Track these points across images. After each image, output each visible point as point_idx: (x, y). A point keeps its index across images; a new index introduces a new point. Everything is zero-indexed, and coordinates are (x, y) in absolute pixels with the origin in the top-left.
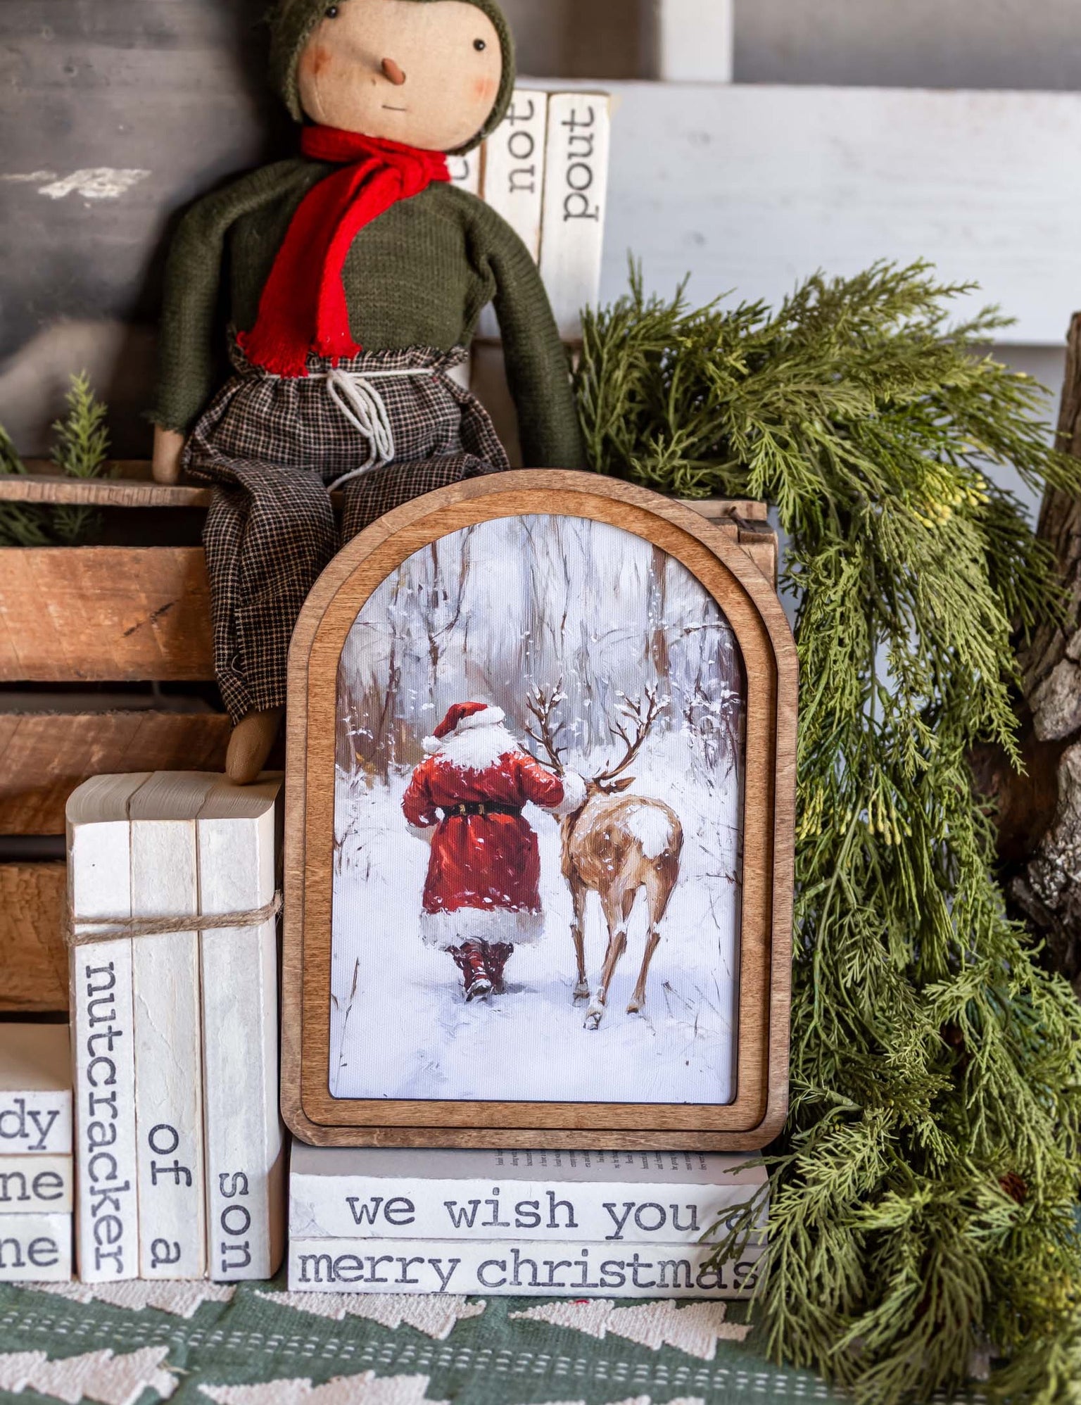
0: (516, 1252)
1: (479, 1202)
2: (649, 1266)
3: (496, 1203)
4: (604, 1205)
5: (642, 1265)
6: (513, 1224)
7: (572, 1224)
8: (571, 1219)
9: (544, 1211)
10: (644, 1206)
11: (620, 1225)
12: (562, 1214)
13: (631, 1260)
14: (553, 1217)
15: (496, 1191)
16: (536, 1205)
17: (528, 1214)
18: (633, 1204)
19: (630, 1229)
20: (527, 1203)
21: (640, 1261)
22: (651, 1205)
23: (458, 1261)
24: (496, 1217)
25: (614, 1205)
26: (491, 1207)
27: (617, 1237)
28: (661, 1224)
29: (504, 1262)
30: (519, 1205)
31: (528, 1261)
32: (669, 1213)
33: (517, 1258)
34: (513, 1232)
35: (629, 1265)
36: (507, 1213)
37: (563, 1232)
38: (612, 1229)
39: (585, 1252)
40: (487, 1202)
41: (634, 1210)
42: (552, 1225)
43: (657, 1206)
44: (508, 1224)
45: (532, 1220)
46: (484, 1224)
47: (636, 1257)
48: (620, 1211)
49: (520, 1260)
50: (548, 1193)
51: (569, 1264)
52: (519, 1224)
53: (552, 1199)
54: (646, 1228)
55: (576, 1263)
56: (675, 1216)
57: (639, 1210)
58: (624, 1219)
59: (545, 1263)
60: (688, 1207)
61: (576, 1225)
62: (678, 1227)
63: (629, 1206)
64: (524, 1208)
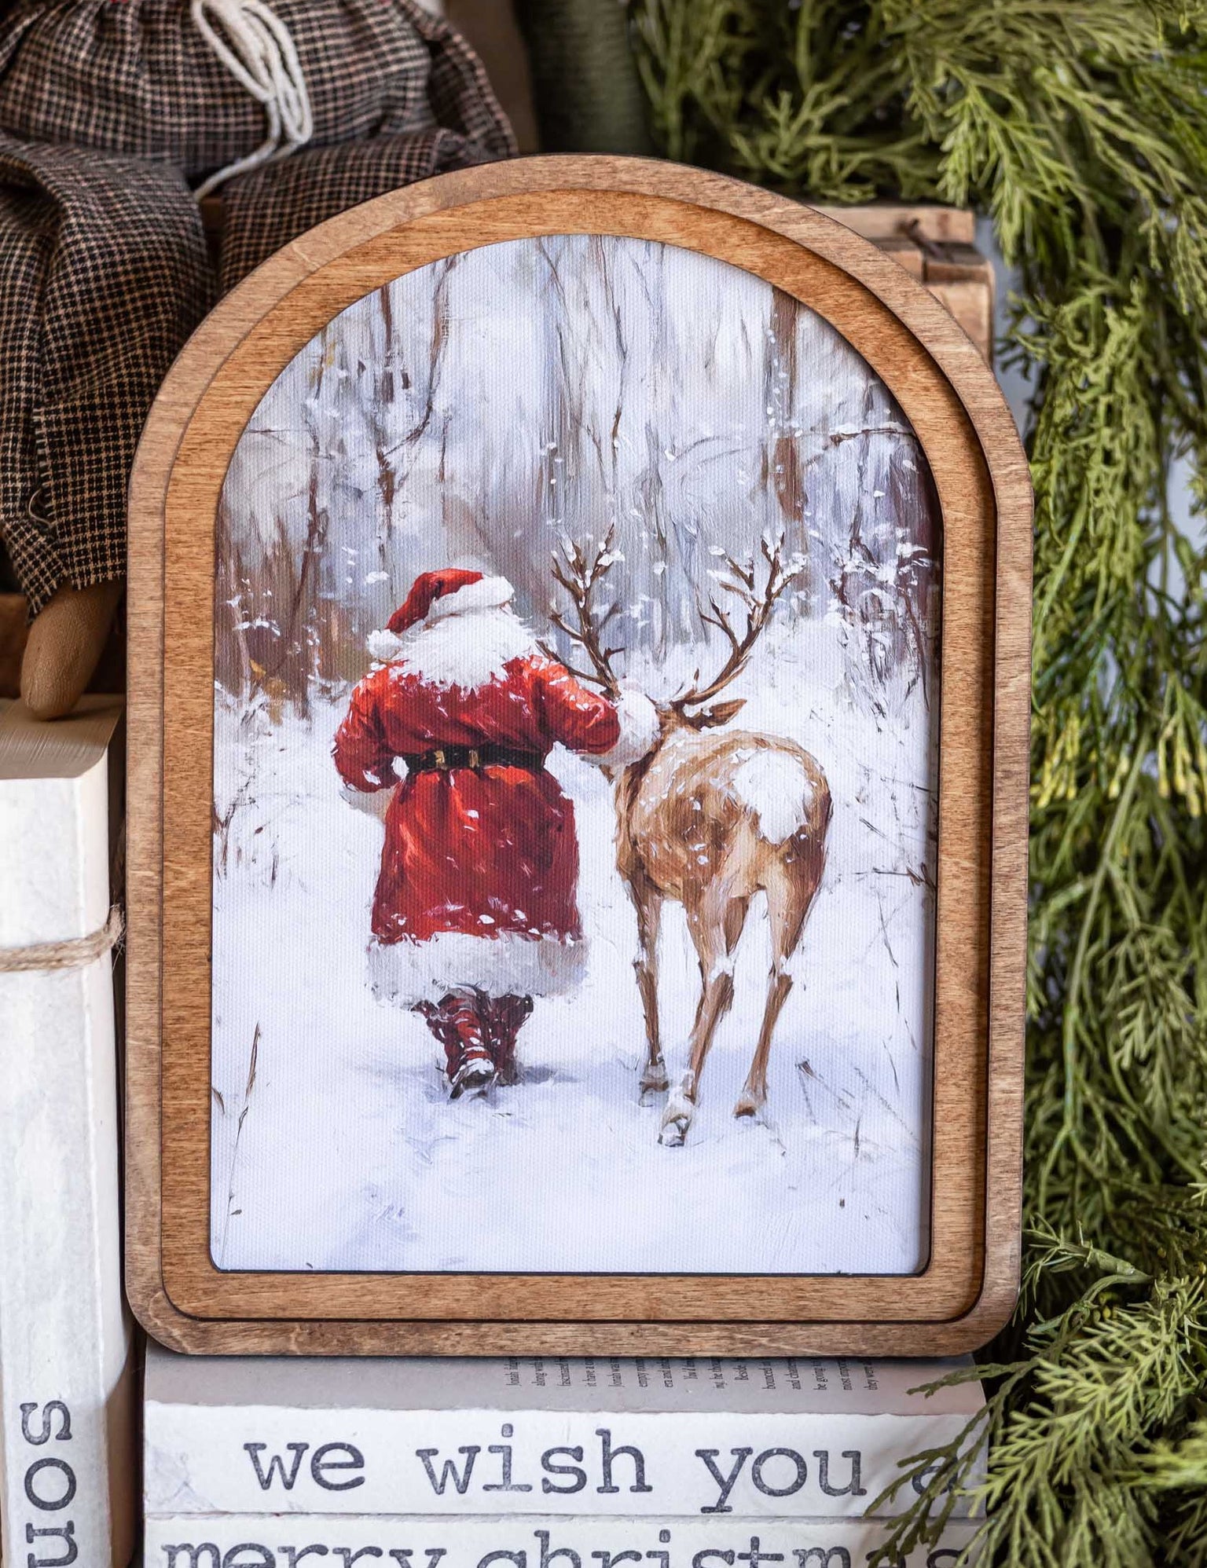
0: (544, 1536)
1: (477, 1449)
2: (778, 1557)
3: (507, 1452)
4: (699, 1453)
5: (766, 1557)
6: (538, 1486)
7: (641, 1486)
8: (640, 1478)
9: (592, 1465)
10: (768, 1454)
11: (726, 1487)
12: (624, 1469)
13: (747, 1549)
14: (608, 1475)
15: (508, 1429)
16: (578, 1453)
17: (563, 1470)
18: (749, 1451)
19: (743, 1493)
20: (563, 1450)
21: (763, 1550)
22: (781, 1451)
23: (442, 1552)
24: (507, 1475)
25: (716, 1452)
26: (499, 1457)
27: (721, 1508)
28: (798, 1486)
29: (522, 1554)
30: (549, 1454)
31: (565, 1552)
32: (813, 1465)
33: (545, 1546)
34: (538, 1500)
35: (742, 1556)
36: (527, 1469)
37: (626, 1500)
38: (711, 1494)
39: (665, 1535)
40: (491, 1449)
41: (750, 1460)
42: (608, 1488)
43: (792, 1454)
44: (529, 1488)
45: (571, 1480)
46: (487, 1488)
47: (755, 1543)
48: (725, 1463)
49: (551, 1550)
50: (600, 1432)
51: (637, 1556)
52: (548, 1488)
53: (606, 1443)
54: (772, 1493)
55: (650, 1554)
56: (823, 1471)
57: (760, 1460)
58: (733, 1477)
59: (596, 1555)
60: (845, 1454)
61: (649, 1489)
62: (828, 1490)
63: (743, 1453)
64: (556, 1460)
